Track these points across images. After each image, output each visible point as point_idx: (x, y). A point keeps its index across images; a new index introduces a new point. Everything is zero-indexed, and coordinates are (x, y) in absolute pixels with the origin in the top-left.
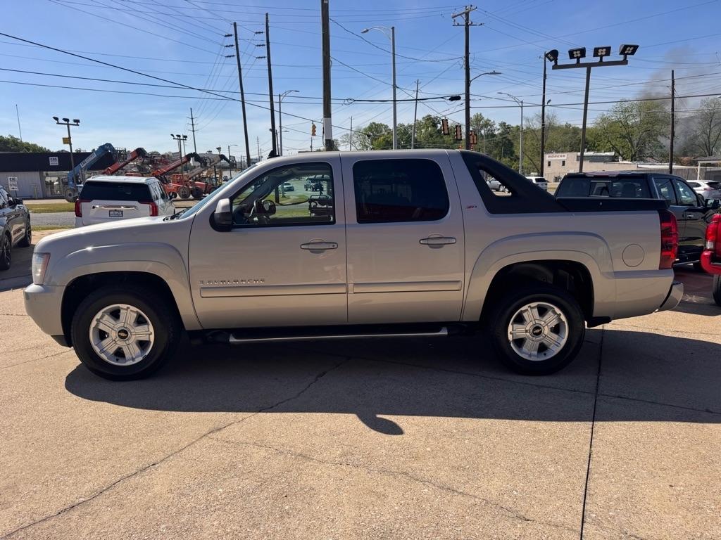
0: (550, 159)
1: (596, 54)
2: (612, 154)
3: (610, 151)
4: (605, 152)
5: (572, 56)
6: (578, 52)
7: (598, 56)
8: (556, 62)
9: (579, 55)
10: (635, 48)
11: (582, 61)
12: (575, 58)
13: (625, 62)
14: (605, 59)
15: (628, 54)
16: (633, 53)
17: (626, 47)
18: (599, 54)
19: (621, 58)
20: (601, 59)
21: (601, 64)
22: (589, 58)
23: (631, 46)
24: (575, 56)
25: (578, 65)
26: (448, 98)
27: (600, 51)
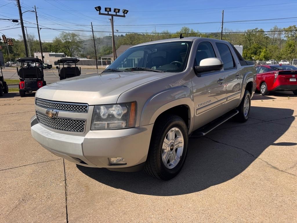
0: (37, 55)
1: (115, 11)
2: (63, 54)
3: (62, 52)
4: (60, 53)
5: (106, 10)
6: (109, 9)
7: (115, 12)
8: (100, 12)
9: (109, 10)
10: (128, 11)
11: (110, 13)
12: (107, 11)
13: (124, 16)
14: (118, 14)
15: (125, 13)
16: (126, 13)
17: (125, 10)
18: (116, 11)
19: (123, 14)
20: (116, 14)
21: (116, 15)
22: (112, 13)
23: (126, 10)
24: (107, 10)
25: (108, 14)
26: (12, 20)
27: (116, 10)
